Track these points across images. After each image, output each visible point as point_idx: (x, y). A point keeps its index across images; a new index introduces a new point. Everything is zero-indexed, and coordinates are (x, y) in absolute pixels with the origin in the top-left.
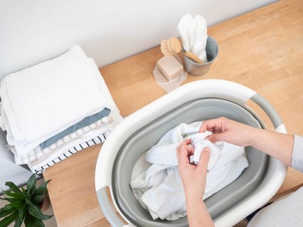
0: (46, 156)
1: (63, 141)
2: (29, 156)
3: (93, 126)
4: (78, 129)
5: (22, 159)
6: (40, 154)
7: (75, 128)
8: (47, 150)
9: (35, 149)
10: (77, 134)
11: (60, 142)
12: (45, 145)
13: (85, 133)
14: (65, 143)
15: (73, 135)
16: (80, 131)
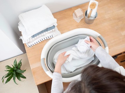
0: (33, 41)
1: (39, 36)
2: (27, 41)
3: (49, 31)
4: (44, 32)
5: (25, 41)
6: (31, 40)
7: (43, 31)
8: (33, 39)
9: (29, 38)
10: (44, 34)
11: (38, 36)
12: (33, 36)
13: (46, 34)
14: (39, 37)
15: (42, 34)
16: (44, 33)
